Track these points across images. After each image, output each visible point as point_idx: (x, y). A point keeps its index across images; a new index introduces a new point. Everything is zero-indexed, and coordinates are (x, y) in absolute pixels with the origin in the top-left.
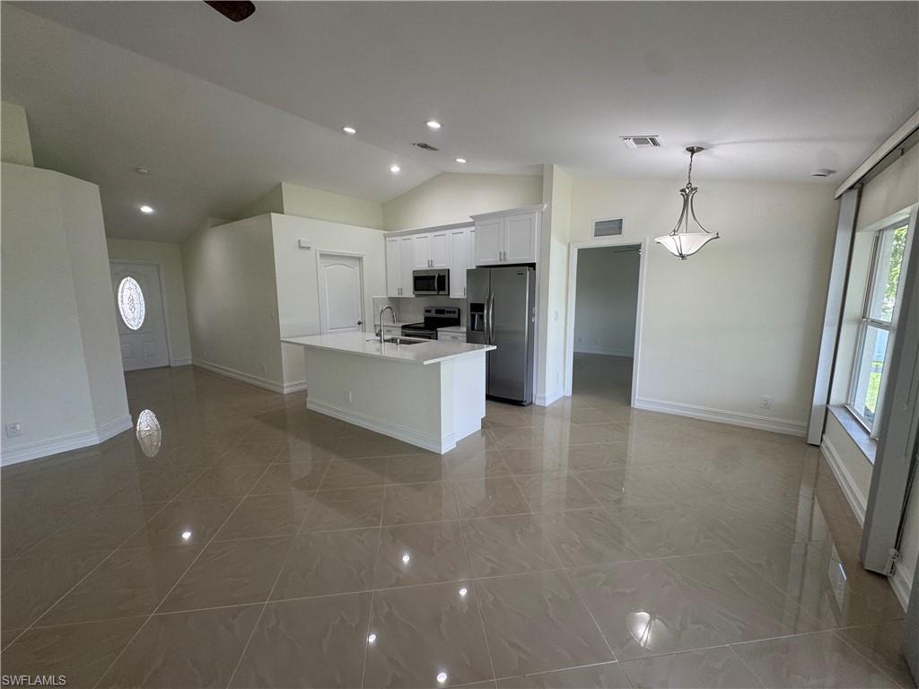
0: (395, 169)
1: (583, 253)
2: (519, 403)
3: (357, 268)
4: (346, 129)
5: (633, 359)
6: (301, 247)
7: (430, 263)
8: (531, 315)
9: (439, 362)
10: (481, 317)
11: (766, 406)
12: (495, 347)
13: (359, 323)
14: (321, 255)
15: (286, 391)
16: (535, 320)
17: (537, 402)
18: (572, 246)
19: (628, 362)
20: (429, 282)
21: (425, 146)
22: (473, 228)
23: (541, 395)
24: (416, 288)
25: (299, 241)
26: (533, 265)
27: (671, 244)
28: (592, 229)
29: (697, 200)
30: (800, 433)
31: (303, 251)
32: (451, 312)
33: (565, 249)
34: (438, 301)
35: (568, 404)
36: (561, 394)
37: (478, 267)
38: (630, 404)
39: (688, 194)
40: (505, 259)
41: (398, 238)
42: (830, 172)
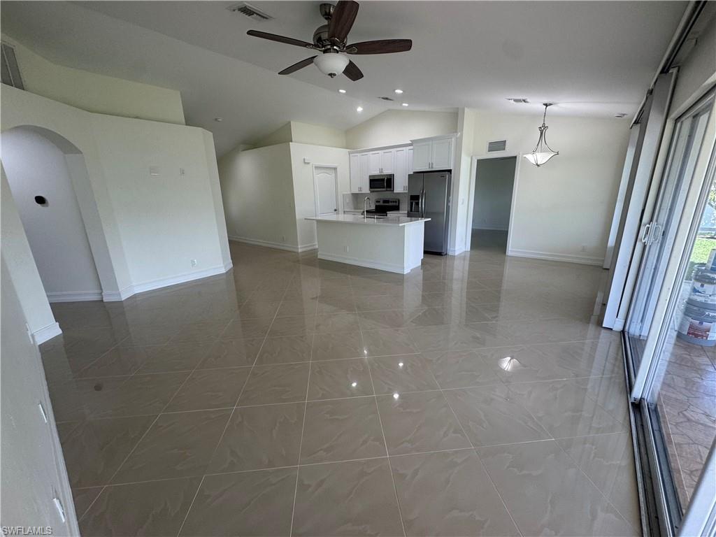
0: (360, 109)
1: (481, 163)
2: (440, 254)
3: (334, 175)
4: (341, 91)
5: (507, 232)
6: (305, 163)
7: (381, 170)
8: (448, 201)
9: (404, 226)
10: (417, 204)
11: (584, 250)
12: (430, 219)
13: (335, 210)
14: (316, 167)
15: (300, 251)
16: (450, 204)
17: (450, 253)
18: (474, 157)
19: (505, 234)
20: (381, 183)
21: (387, 99)
22: (411, 147)
23: (452, 249)
24: (371, 187)
25: (304, 159)
26: (450, 171)
27: (531, 158)
28: (486, 147)
29: (548, 133)
30: (599, 263)
31: (306, 165)
32: (394, 202)
33: (470, 160)
34: (386, 195)
35: (468, 255)
36: (464, 250)
37: (415, 173)
38: (505, 253)
39: (543, 130)
40: (432, 167)
41: (358, 154)
42: (624, 115)
